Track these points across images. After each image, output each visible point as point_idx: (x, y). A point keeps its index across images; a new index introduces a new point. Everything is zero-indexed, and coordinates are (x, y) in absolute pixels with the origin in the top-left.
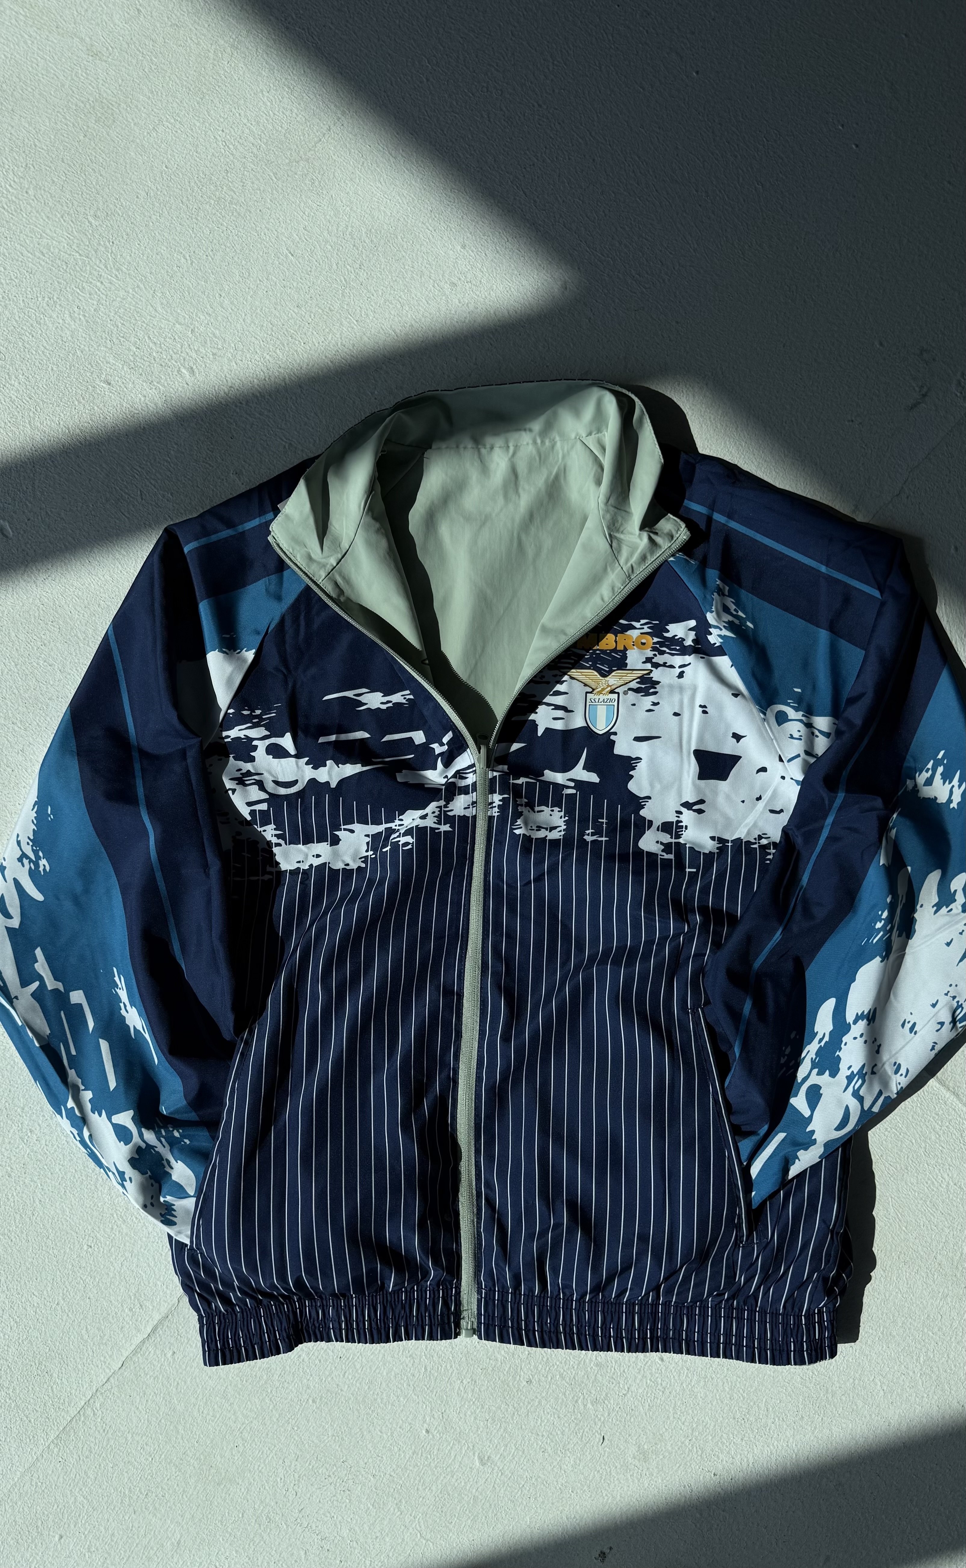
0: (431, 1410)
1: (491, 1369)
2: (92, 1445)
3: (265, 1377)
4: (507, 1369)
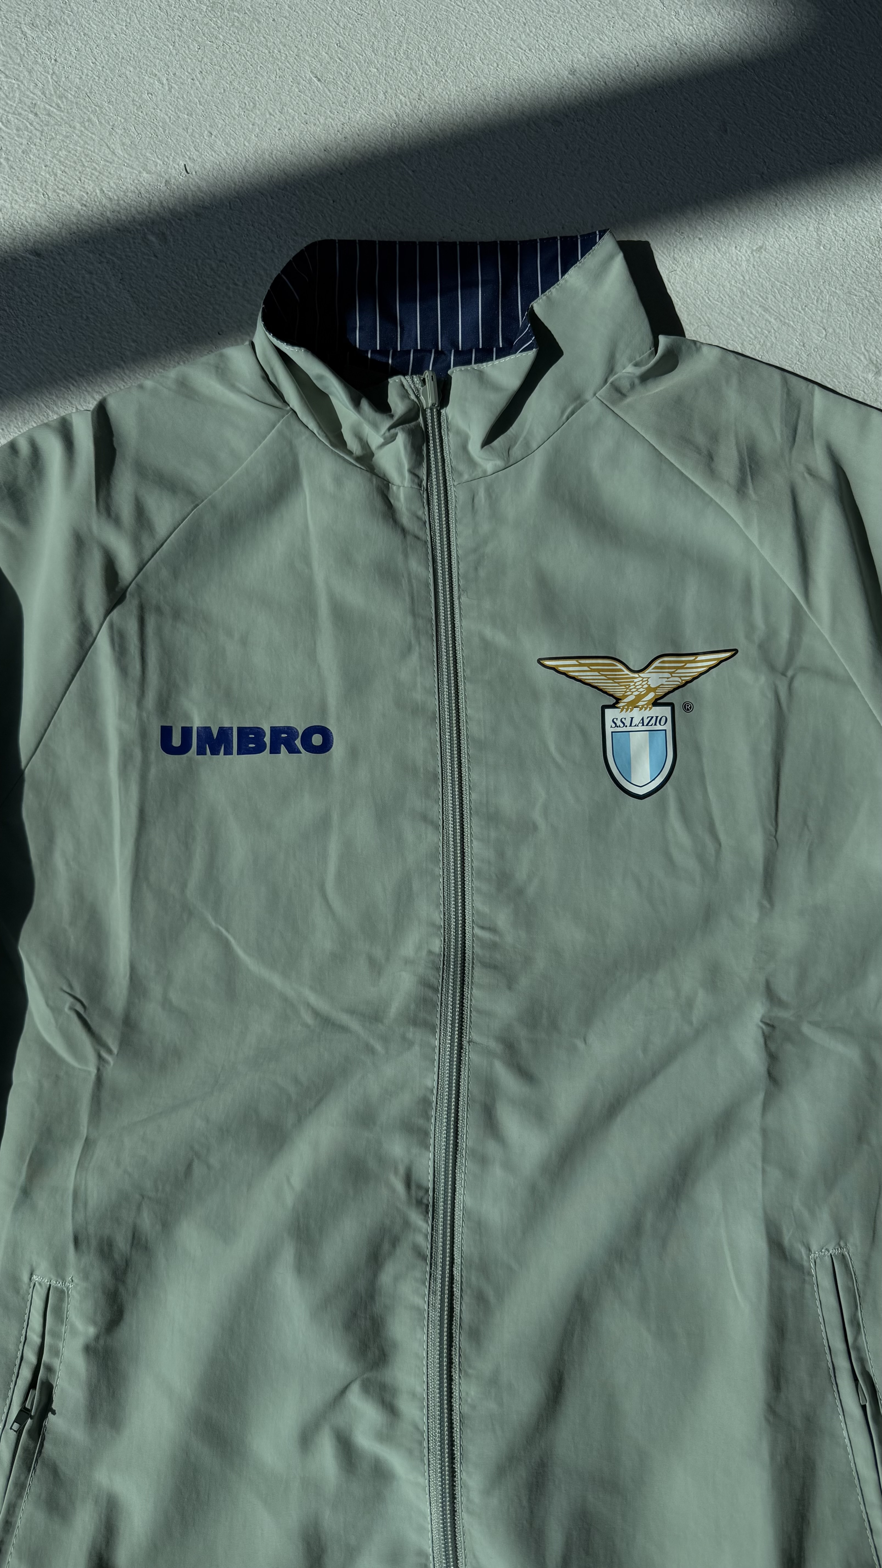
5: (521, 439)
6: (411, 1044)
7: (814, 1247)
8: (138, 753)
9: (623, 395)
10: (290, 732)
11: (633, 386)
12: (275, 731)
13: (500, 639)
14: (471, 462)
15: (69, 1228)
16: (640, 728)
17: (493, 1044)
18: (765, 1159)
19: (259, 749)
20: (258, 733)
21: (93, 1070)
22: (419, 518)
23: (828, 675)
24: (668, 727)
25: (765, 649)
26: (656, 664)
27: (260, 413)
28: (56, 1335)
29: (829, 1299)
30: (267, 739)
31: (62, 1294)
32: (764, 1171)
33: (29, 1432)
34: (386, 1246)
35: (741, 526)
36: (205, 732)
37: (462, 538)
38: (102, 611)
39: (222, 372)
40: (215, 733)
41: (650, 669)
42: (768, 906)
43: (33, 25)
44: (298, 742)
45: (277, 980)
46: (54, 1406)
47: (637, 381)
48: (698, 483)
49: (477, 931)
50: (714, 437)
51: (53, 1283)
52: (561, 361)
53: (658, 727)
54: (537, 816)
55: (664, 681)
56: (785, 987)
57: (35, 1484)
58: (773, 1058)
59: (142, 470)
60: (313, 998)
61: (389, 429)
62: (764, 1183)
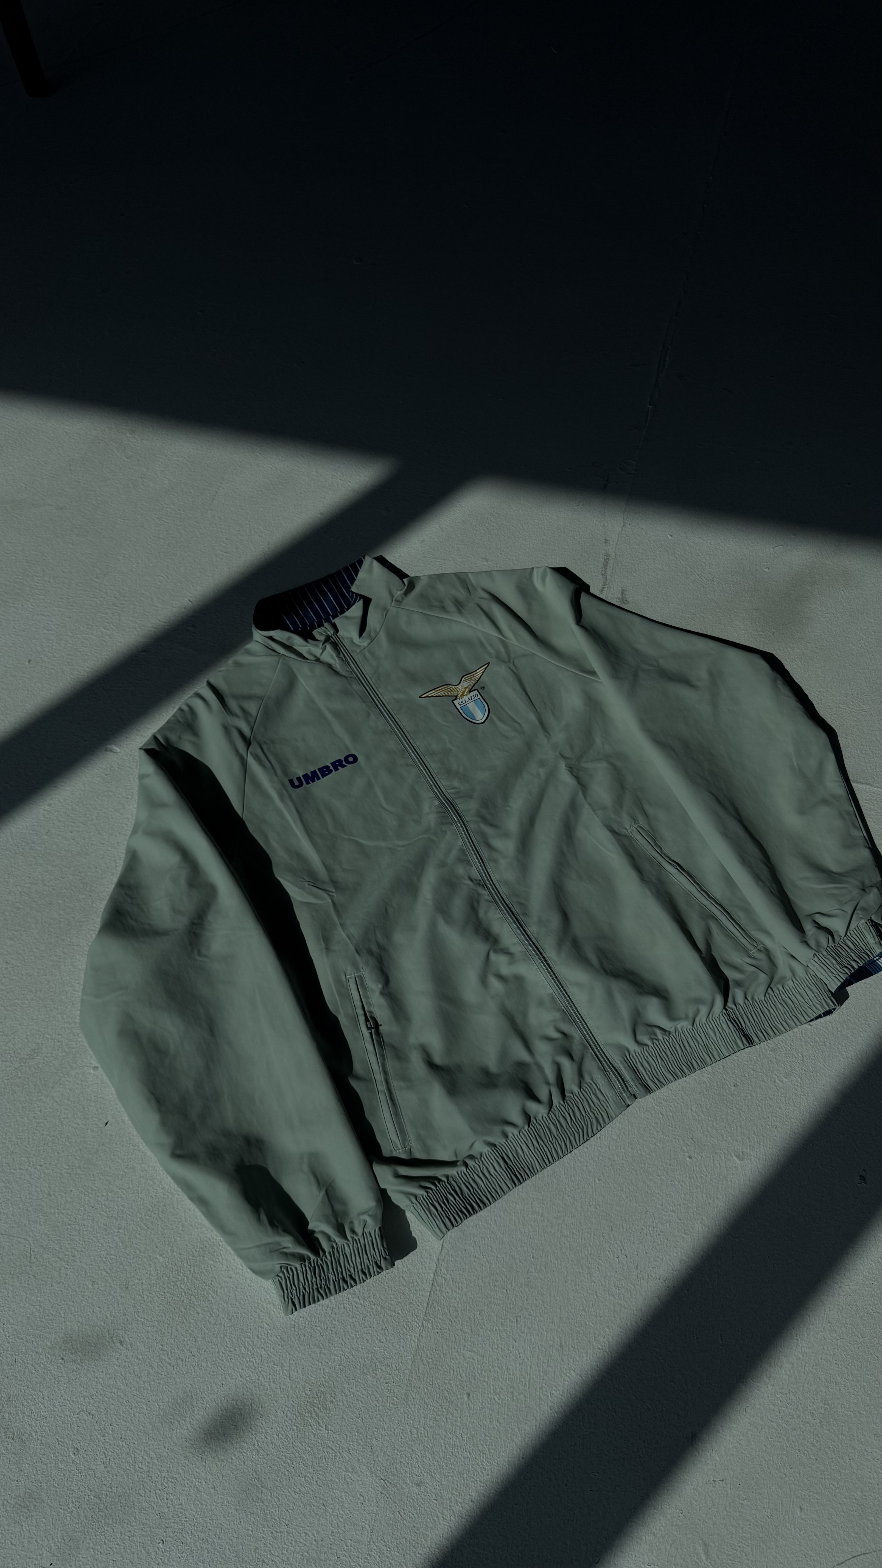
0: (684, 1141)
1: (705, 1090)
2: (456, 1306)
3: (555, 1181)
4: (715, 1085)
5: (372, 631)
6: (446, 832)
7: (628, 827)
8: (284, 792)
9: (401, 602)
10: (340, 761)
11: (403, 598)
12: (333, 764)
13: (401, 696)
14: (358, 646)
15: (352, 948)
16: (469, 701)
17: (475, 819)
18: (594, 811)
19: (330, 772)
20: (327, 767)
21: (330, 901)
22: (348, 671)
23: (524, 655)
24: (479, 696)
25: (498, 657)
26: (463, 679)
27: (271, 659)
28: (367, 997)
29: (643, 842)
30: (331, 768)
31: (361, 978)
32: (596, 814)
33: (375, 1034)
34: (475, 904)
35: (467, 623)
36: (305, 776)
37: (368, 671)
38: (245, 749)
39: (249, 653)
40: (310, 775)
41: (462, 682)
42: (548, 735)
43: (97, 578)
44: (344, 763)
45: (383, 844)
46: (379, 1024)
47: (403, 596)
48: (444, 617)
49: (448, 791)
50: (441, 602)
51: (356, 975)
52: (372, 601)
53: (476, 698)
54: (449, 746)
55: (469, 684)
56: (567, 753)
57: (388, 1054)
58: (577, 778)
59: (235, 697)
60: (400, 843)
61: (323, 644)
62: (598, 816)
